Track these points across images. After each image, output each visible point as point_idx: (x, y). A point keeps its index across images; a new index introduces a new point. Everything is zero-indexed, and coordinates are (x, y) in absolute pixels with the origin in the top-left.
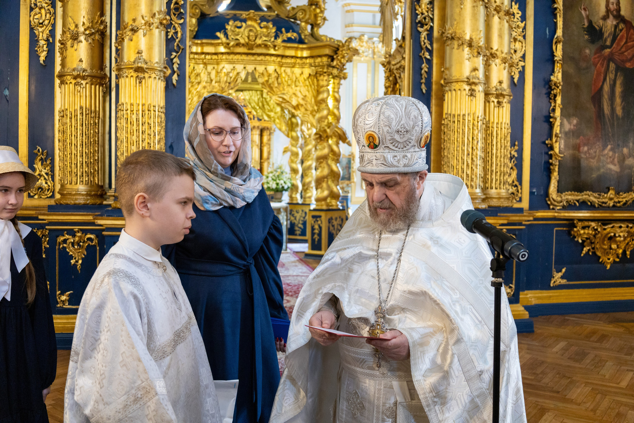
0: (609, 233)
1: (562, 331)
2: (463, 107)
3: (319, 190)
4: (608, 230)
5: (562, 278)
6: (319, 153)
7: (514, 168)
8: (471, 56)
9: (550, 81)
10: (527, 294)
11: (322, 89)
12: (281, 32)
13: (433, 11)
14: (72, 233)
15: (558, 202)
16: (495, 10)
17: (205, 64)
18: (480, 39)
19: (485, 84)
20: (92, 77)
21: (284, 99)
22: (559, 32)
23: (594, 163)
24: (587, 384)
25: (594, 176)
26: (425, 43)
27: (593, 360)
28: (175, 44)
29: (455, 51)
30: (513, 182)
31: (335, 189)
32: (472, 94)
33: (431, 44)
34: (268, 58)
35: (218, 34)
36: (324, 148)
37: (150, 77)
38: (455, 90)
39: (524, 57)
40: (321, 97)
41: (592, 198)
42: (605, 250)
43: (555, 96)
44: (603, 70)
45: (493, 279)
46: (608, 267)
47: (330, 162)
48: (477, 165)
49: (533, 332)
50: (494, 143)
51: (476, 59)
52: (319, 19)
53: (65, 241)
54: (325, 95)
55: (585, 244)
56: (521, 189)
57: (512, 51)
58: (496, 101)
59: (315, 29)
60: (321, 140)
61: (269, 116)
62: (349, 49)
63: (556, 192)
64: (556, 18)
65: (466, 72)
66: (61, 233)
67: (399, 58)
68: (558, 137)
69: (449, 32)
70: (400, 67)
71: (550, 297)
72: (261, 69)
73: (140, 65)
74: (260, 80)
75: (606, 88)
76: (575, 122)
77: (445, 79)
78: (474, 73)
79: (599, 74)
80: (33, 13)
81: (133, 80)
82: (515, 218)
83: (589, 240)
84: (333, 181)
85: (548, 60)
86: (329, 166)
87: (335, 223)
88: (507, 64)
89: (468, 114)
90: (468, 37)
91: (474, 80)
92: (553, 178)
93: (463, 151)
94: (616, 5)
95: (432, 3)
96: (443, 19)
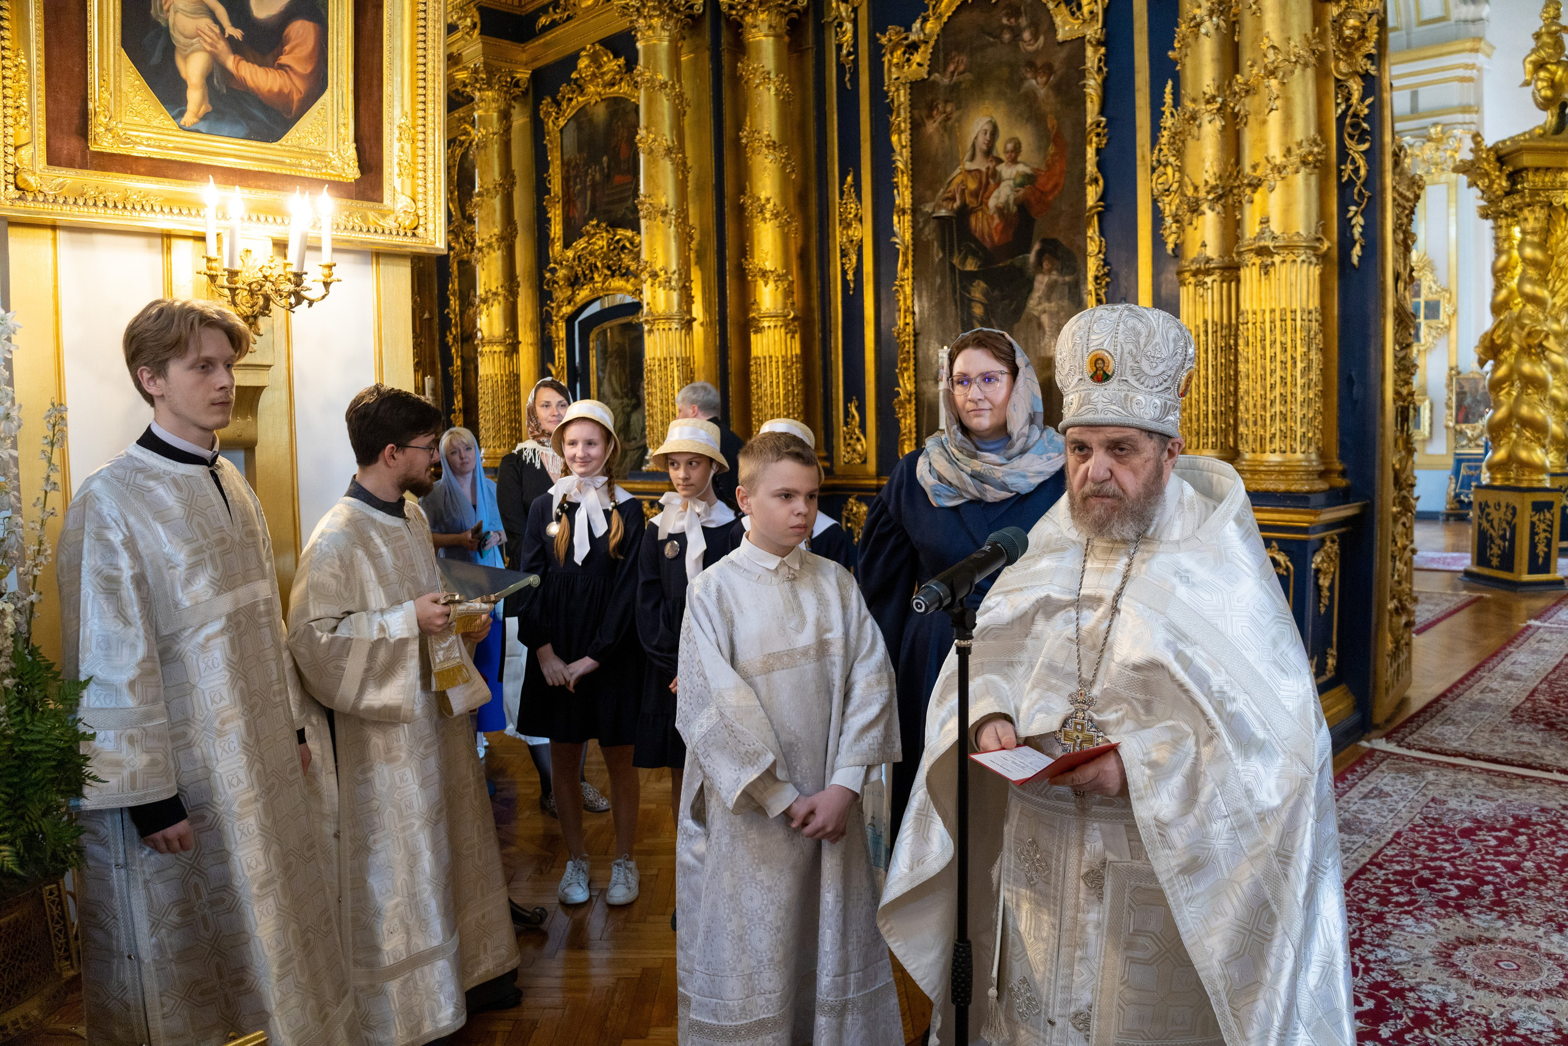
28: (1356, 191)
37: (1284, 261)
73: (1262, 243)
80: (1155, 176)
81: (1256, 270)
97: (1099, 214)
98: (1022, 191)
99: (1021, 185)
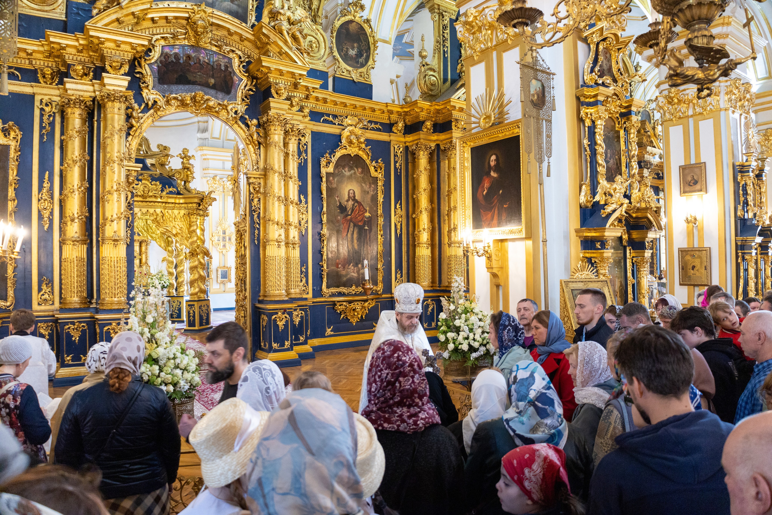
2: (275, 253)
3: (193, 288)
4: (352, 306)
5: (331, 331)
6: (192, 265)
7: (304, 277)
8: (278, 229)
9: (321, 233)
11: (193, 224)
12: (166, 188)
13: (260, 205)
14: (73, 323)
15: (327, 293)
16: (291, 202)
18: (282, 220)
19: (286, 240)
21: (167, 229)
22: (325, 209)
23: (345, 273)
25: (345, 279)
26: (256, 220)
29: (271, 226)
30: (303, 285)
31: (203, 287)
32: (279, 246)
33: (259, 220)
34: (157, 204)
36: (195, 261)
37: (120, 243)
38: (271, 245)
39: (307, 222)
40: (192, 229)
41: (344, 291)
42: (352, 316)
44: (347, 227)
46: (354, 324)
47: (199, 270)
48: (282, 280)
49: (315, 357)
50: (292, 267)
51: (280, 230)
52: (190, 177)
53: (69, 328)
54: (195, 227)
56: (308, 288)
57: (301, 220)
58: (292, 246)
59: (187, 184)
60: (193, 256)
61: (152, 237)
62: (210, 198)
63: (326, 288)
64: (323, 202)
65: (276, 236)
66: (67, 323)
67: (243, 225)
68: (325, 261)
69: (268, 216)
70: (244, 230)
71: (325, 341)
72: (151, 211)
73: (115, 238)
74: (151, 218)
75: (349, 236)
77: (266, 239)
78: (280, 237)
79: (345, 229)
80: (40, 202)
81: (110, 245)
82: (303, 303)
83: (343, 312)
84: (201, 282)
85: (319, 223)
86: (198, 272)
87: (203, 309)
88: (298, 227)
89: (278, 256)
90: (276, 220)
91: (280, 240)
92: (324, 281)
94: (353, 194)
95: (259, 200)
96: (265, 208)
97: (14, 212)
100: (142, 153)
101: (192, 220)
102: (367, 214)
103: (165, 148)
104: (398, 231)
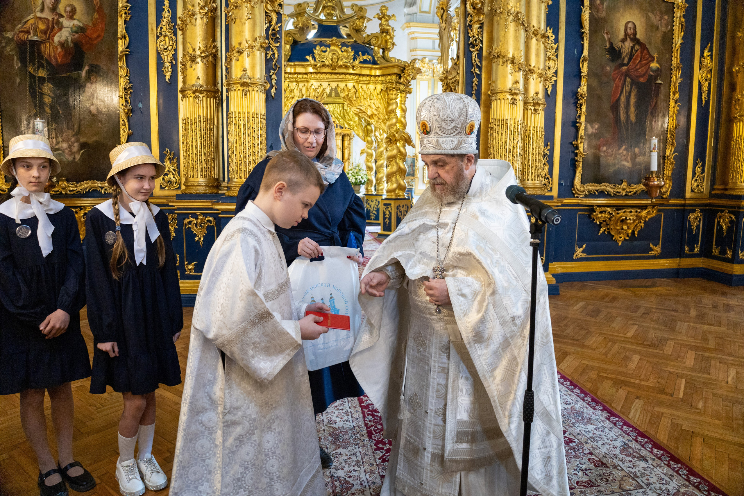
0: (622, 217)
1: (582, 294)
2: (506, 113)
3: (389, 183)
4: (621, 214)
5: (583, 252)
6: (389, 154)
7: (547, 164)
8: (513, 71)
9: (578, 93)
10: (554, 265)
11: (391, 102)
12: (359, 55)
13: (482, 34)
14: (195, 216)
15: (581, 192)
16: (533, 33)
17: (297, 82)
18: (520, 57)
19: (524, 94)
20: (208, 91)
21: (361, 110)
22: (586, 53)
23: (611, 160)
24: (600, 334)
25: (611, 170)
26: (475, 61)
27: (606, 316)
28: (273, 63)
29: (500, 67)
30: (546, 175)
31: (402, 183)
32: (514, 102)
33: (481, 62)
34: (348, 76)
35: (307, 57)
36: (393, 150)
37: (253, 90)
38: (499, 99)
39: (556, 73)
40: (391, 108)
41: (609, 189)
42: (618, 230)
43: (581, 105)
44: (620, 84)
45: (532, 240)
46: (620, 243)
47: (398, 160)
48: (516, 161)
49: (559, 294)
50: (531, 143)
51: (517, 73)
52: (389, 44)
53: (190, 223)
54: (394, 106)
55: (602, 225)
56: (552, 181)
57: (547, 68)
58: (533, 108)
59: (386, 53)
60: (391, 143)
61: (349, 124)
62: (414, 69)
63: (580, 184)
64: (583, 41)
65: (509, 84)
66: (187, 216)
67: (454, 74)
68: (582, 139)
69: (496, 51)
70: (455, 81)
71: (573, 267)
72: (342, 85)
73: (245, 80)
74: (342, 95)
75: (623, 99)
76: (597, 126)
77: (492, 90)
78: (515, 85)
79: (617, 87)
80: (159, 40)
81: (240, 93)
83: (606, 223)
84: (400, 176)
85: (576, 76)
86: (397, 163)
87: (402, 209)
88: (542, 78)
89: (510, 119)
90: (511, 56)
91: (515, 91)
92: (578, 172)
93: (506, 149)
94: (633, 30)
95: (481, 27)
96: (491, 41)
97: (126, 55)
98: (76, 36)
99: (76, 32)
100: (335, 18)
101: (391, 97)
102: (654, 65)
103: (361, 9)
104: (704, 96)
